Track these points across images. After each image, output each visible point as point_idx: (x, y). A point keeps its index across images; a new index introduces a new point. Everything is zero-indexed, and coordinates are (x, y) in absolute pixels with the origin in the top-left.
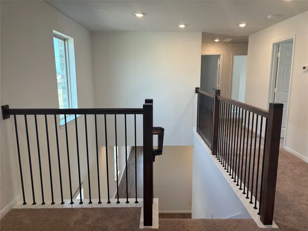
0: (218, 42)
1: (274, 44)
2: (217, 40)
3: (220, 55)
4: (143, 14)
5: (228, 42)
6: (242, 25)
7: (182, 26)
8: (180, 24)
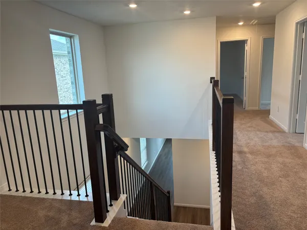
0: (243, 25)
1: (297, 23)
2: (241, 24)
3: (247, 40)
4: (136, 4)
5: (255, 24)
6: (256, 5)
7: (187, 12)
8: (185, 11)
